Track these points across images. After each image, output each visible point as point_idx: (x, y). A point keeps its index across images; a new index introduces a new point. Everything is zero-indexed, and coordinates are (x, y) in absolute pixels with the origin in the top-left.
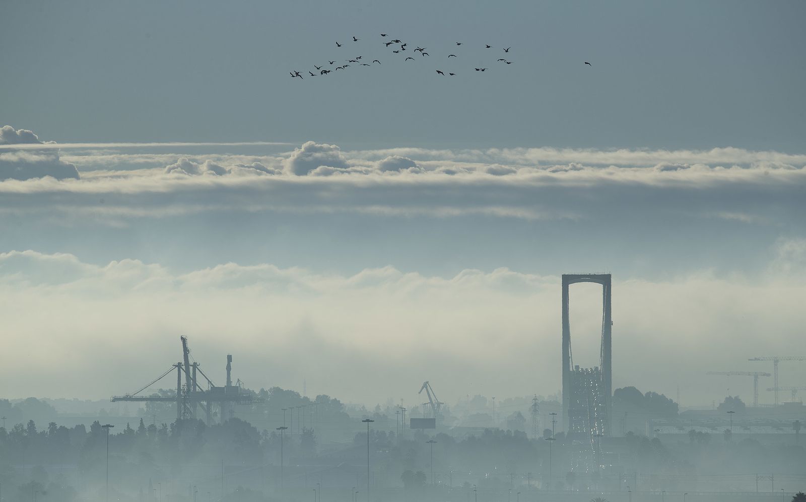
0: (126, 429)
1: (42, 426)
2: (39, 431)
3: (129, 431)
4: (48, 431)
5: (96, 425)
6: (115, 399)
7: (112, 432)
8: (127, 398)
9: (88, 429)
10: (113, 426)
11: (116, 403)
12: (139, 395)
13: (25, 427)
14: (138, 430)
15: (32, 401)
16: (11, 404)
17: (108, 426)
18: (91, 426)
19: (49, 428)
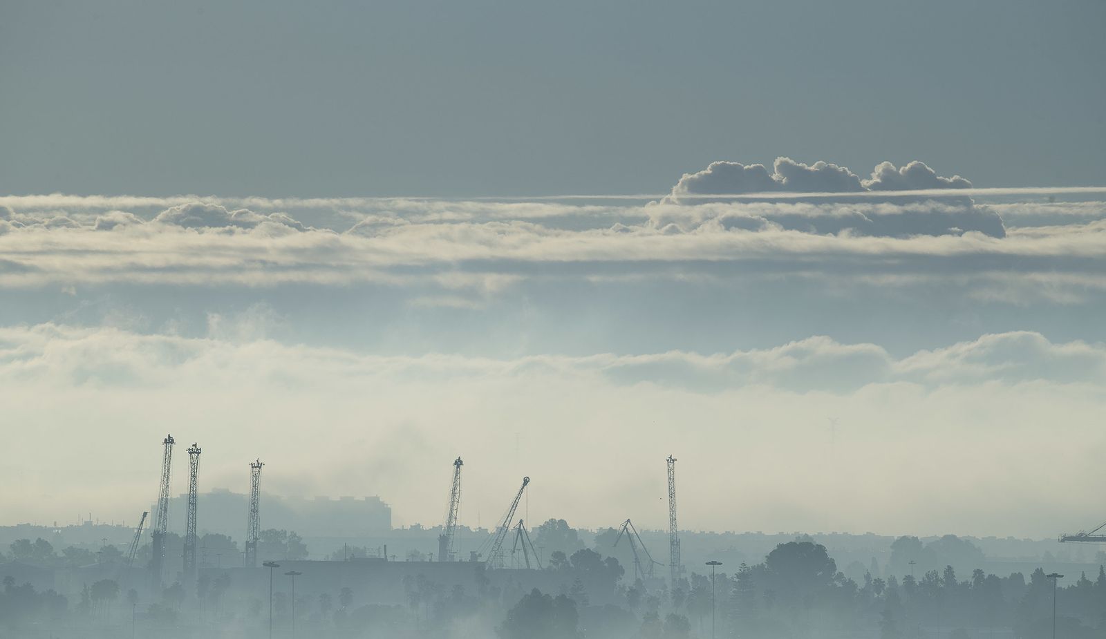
0: (1080, 580)
1: (964, 574)
2: (959, 580)
3: (1084, 582)
4: (973, 580)
5: (1038, 574)
6: (1066, 539)
7: (1062, 584)
8: (1082, 538)
9: (1028, 580)
10: (1062, 576)
11: (1067, 544)
12: (1097, 534)
13: (941, 575)
14: (1097, 582)
15: (950, 540)
16: (921, 543)
17: (1055, 575)
18: (1032, 576)
19: (973, 577)
